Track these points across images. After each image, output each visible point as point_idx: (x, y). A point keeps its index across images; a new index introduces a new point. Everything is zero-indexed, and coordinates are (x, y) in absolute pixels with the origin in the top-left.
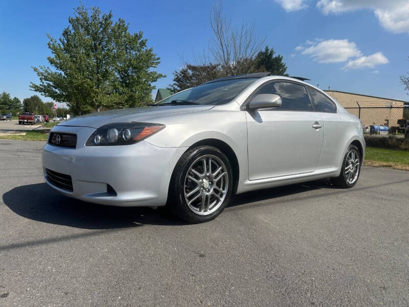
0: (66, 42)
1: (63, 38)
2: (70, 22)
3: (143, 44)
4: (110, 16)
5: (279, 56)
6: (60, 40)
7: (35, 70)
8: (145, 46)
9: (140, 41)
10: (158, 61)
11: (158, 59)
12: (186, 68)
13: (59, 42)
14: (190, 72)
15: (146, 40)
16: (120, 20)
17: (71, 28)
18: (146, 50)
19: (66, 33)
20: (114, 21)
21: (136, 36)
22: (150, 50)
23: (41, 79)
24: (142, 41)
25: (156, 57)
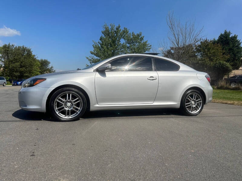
0: (101, 42)
1: (100, 41)
2: (103, 33)
5: (235, 35)
6: (99, 43)
8: (143, 40)
9: (140, 37)
10: (150, 47)
11: (150, 46)
12: (170, 49)
13: (98, 43)
14: (173, 51)
15: (144, 37)
16: (124, 28)
17: (103, 36)
18: (144, 42)
19: (101, 39)
20: (122, 29)
21: (138, 35)
22: (146, 42)
23: (90, 62)
24: (141, 37)
25: (149, 45)
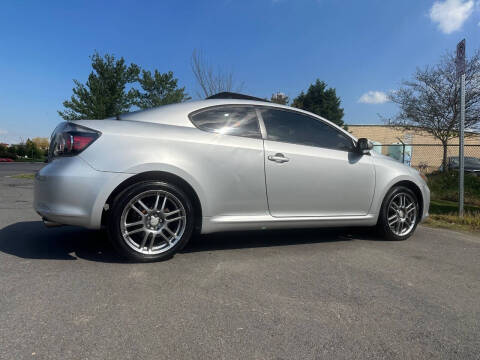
3: (174, 84)
4: (122, 61)
7: (61, 114)
